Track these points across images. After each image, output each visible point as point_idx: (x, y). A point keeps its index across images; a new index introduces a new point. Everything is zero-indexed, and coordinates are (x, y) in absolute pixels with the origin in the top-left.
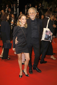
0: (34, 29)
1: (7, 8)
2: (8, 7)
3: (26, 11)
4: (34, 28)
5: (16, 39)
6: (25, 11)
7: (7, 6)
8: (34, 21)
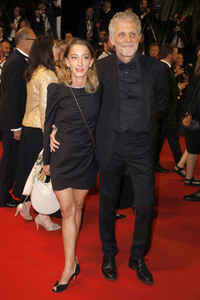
0: (130, 97)
1: (16, 21)
2: (20, 14)
3: (89, 28)
4: (130, 94)
5: (54, 132)
6: (86, 30)
7: (16, 12)
8: (131, 65)
